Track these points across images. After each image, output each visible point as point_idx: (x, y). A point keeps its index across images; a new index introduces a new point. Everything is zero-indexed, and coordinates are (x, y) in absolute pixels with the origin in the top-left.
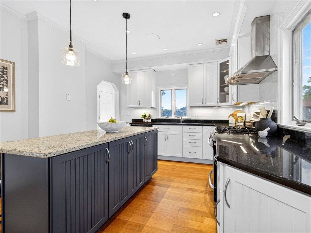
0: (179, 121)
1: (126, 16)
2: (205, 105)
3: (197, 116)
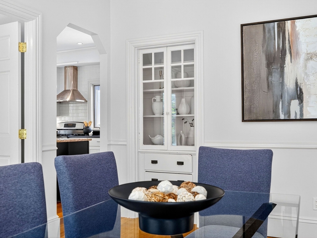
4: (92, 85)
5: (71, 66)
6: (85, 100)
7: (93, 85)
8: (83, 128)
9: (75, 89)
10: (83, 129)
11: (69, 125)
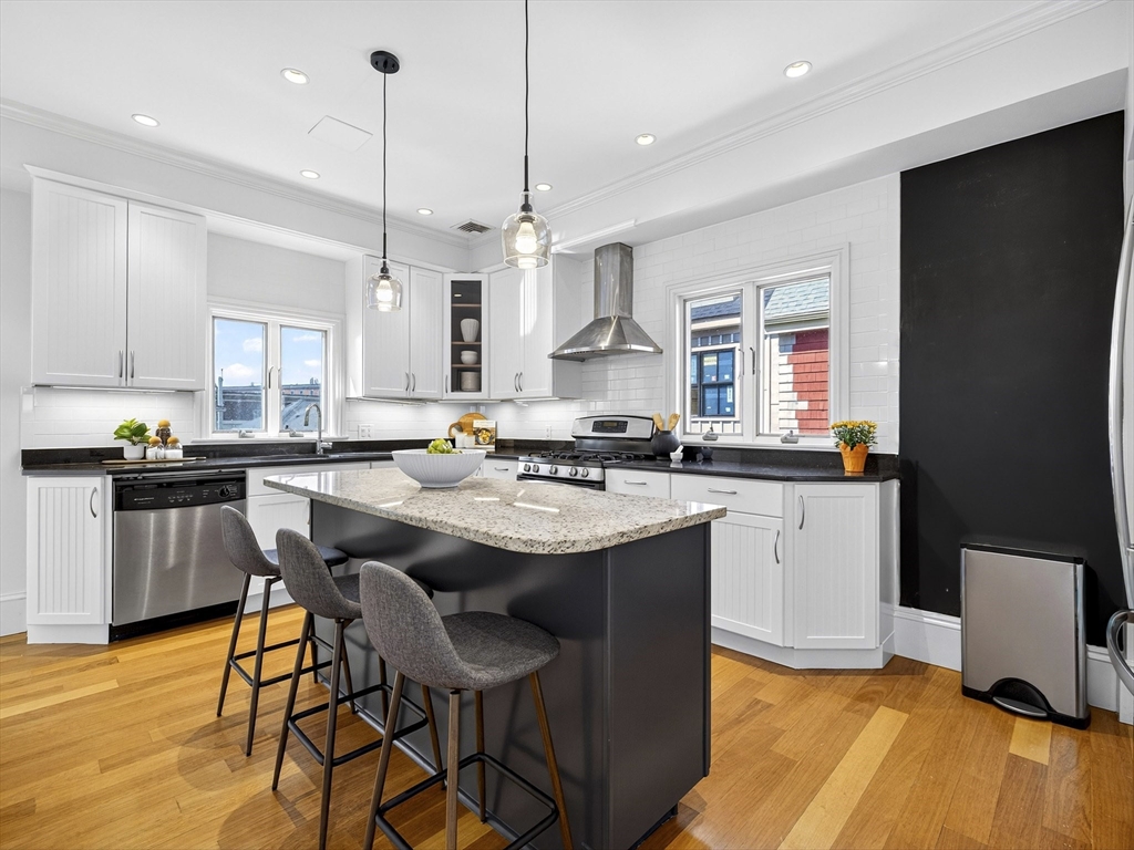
0: (310, 448)
1: (385, 62)
2: (412, 395)
3: (366, 429)
4: (677, 300)
5: (614, 245)
6: (655, 346)
7: (680, 297)
8: (649, 437)
9: (626, 315)
10: (649, 440)
11: (606, 424)
